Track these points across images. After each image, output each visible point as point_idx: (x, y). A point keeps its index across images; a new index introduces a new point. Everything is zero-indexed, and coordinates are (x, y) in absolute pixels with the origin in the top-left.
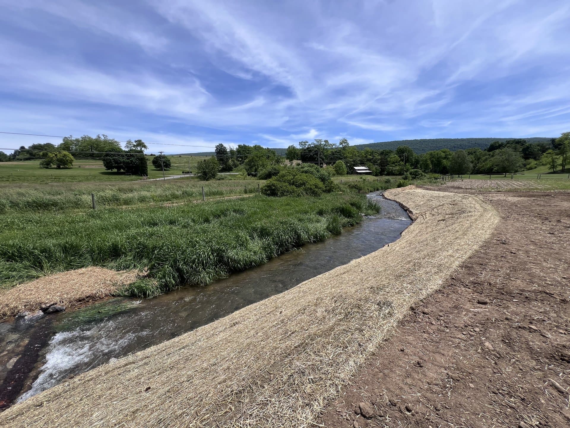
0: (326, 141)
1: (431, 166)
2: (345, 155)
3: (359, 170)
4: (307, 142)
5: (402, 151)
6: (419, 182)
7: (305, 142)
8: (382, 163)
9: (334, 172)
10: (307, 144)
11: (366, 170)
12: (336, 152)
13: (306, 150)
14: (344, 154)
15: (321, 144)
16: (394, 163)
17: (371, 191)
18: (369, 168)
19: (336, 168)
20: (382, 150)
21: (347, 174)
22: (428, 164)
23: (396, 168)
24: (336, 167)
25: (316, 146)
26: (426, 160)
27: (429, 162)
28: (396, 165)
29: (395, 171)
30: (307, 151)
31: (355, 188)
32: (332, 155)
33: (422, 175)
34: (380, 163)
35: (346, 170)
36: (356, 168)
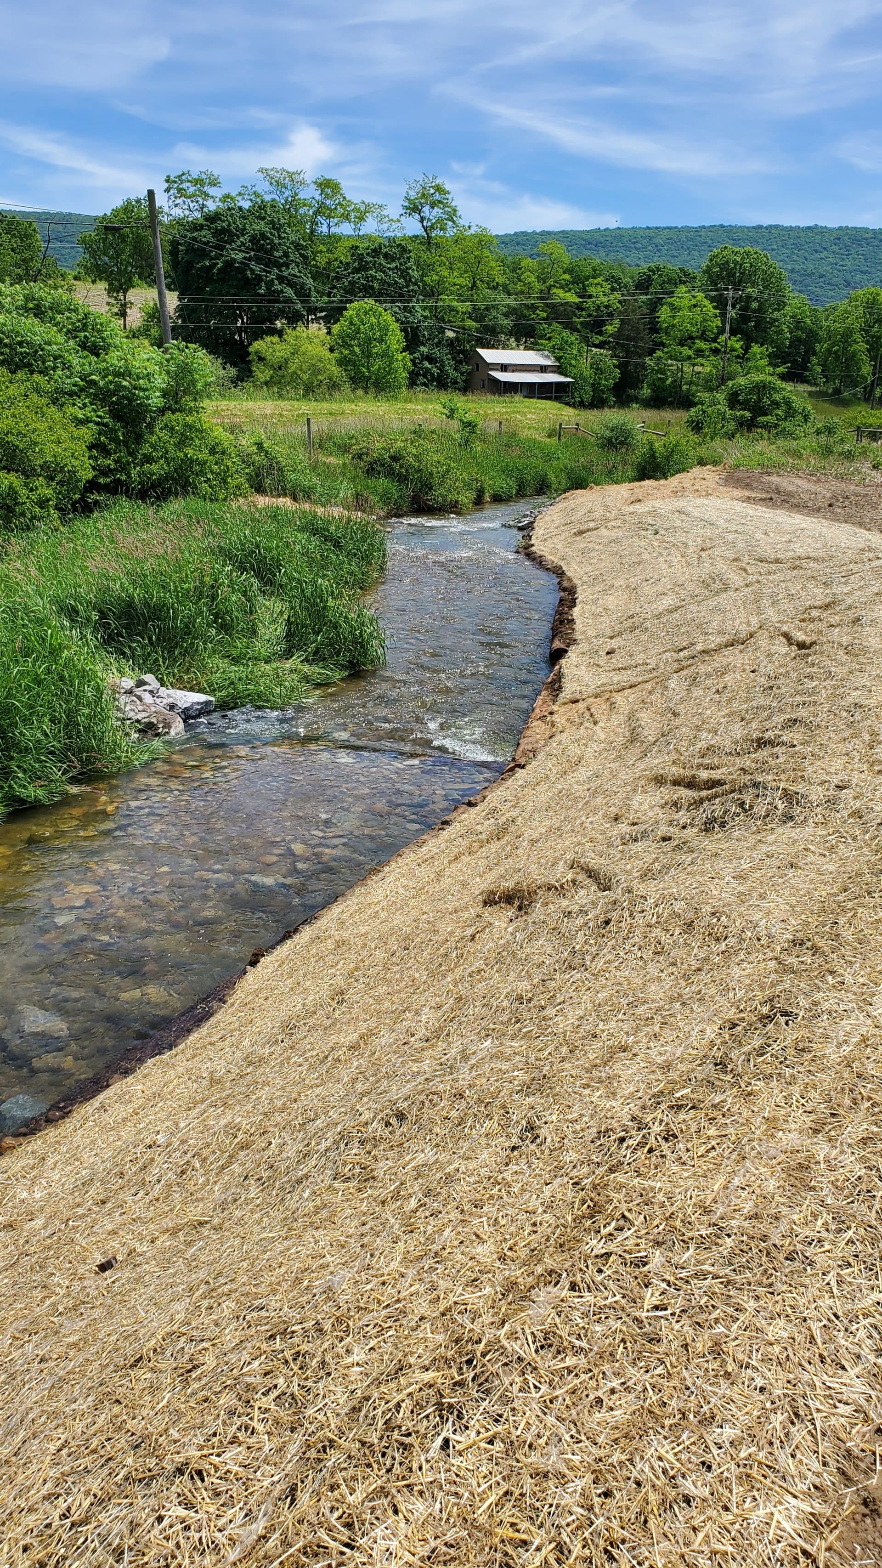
0: (327, 186)
1: (866, 369)
2: (431, 279)
3: (504, 368)
4: (214, 183)
5: (731, 274)
6: (759, 448)
7: (198, 182)
8: (629, 338)
9: (335, 370)
10: (212, 191)
11: (543, 369)
12: (376, 252)
13: (201, 227)
14: (425, 268)
15: (293, 203)
16: (687, 340)
17: (497, 499)
18: (558, 359)
19: (346, 345)
20: (644, 267)
21: (412, 383)
22: (854, 355)
23: (698, 369)
24: (345, 341)
25: (260, 210)
26: (847, 335)
27: (860, 346)
28: (700, 353)
29: (691, 383)
30: (205, 235)
31: (391, 473)
32: (357, 271)
33: (790, 412)
34: (618, 335)
35: (402, 361)
36: (489, 355)
